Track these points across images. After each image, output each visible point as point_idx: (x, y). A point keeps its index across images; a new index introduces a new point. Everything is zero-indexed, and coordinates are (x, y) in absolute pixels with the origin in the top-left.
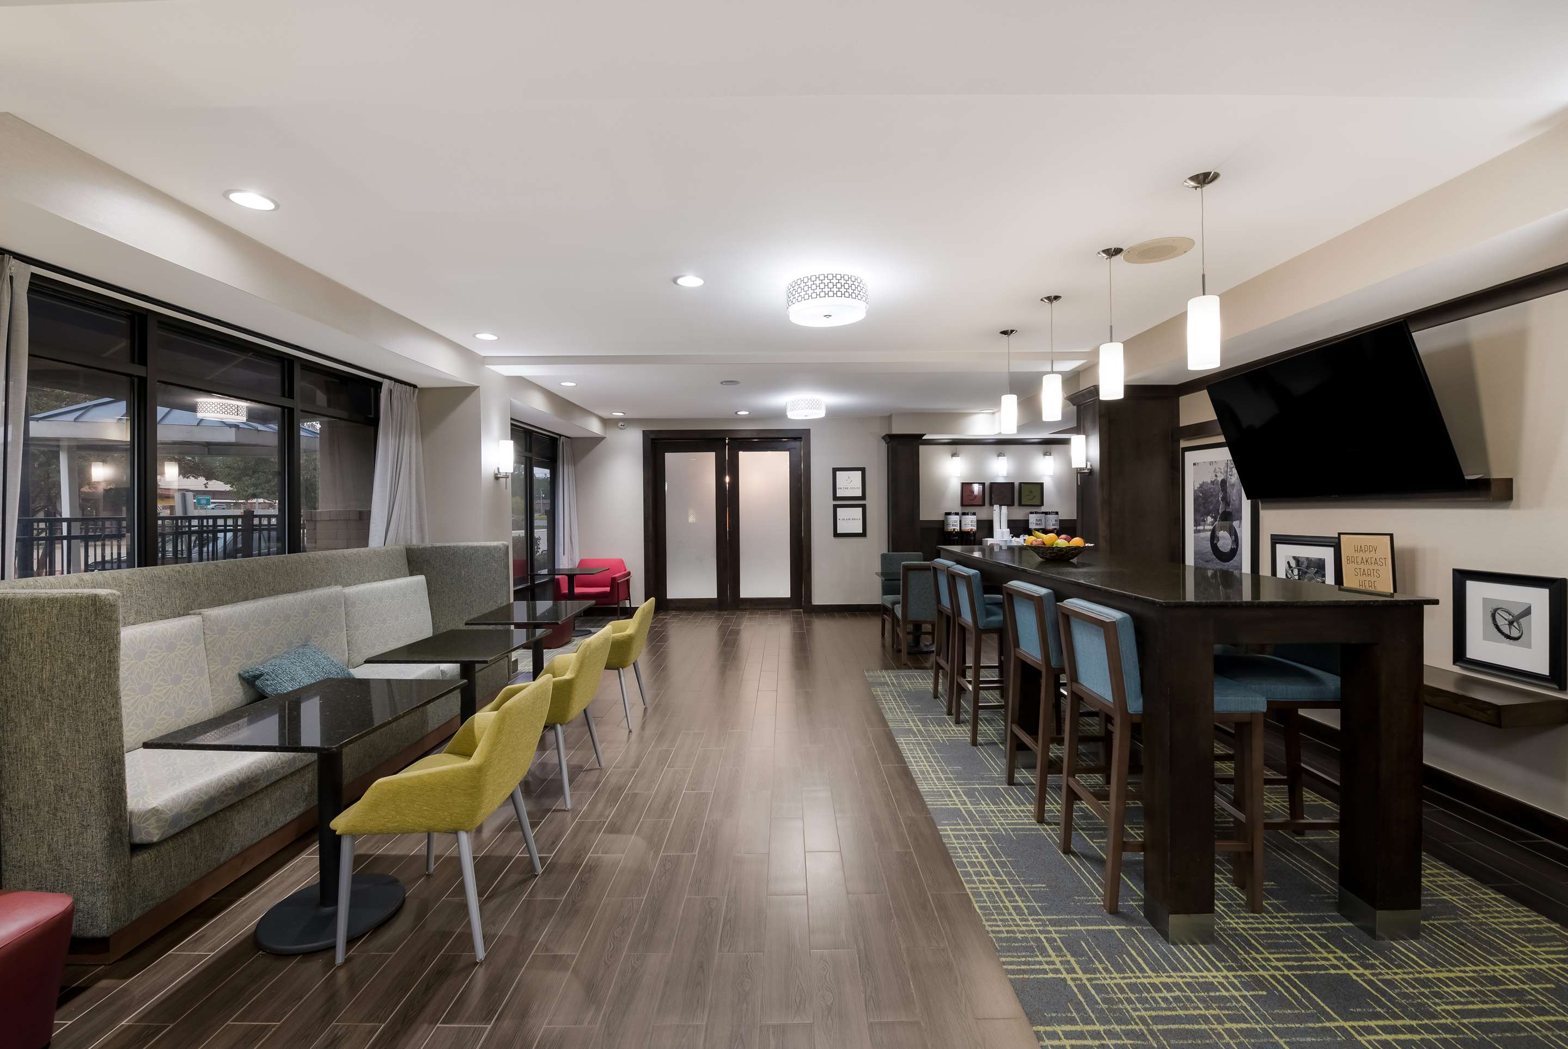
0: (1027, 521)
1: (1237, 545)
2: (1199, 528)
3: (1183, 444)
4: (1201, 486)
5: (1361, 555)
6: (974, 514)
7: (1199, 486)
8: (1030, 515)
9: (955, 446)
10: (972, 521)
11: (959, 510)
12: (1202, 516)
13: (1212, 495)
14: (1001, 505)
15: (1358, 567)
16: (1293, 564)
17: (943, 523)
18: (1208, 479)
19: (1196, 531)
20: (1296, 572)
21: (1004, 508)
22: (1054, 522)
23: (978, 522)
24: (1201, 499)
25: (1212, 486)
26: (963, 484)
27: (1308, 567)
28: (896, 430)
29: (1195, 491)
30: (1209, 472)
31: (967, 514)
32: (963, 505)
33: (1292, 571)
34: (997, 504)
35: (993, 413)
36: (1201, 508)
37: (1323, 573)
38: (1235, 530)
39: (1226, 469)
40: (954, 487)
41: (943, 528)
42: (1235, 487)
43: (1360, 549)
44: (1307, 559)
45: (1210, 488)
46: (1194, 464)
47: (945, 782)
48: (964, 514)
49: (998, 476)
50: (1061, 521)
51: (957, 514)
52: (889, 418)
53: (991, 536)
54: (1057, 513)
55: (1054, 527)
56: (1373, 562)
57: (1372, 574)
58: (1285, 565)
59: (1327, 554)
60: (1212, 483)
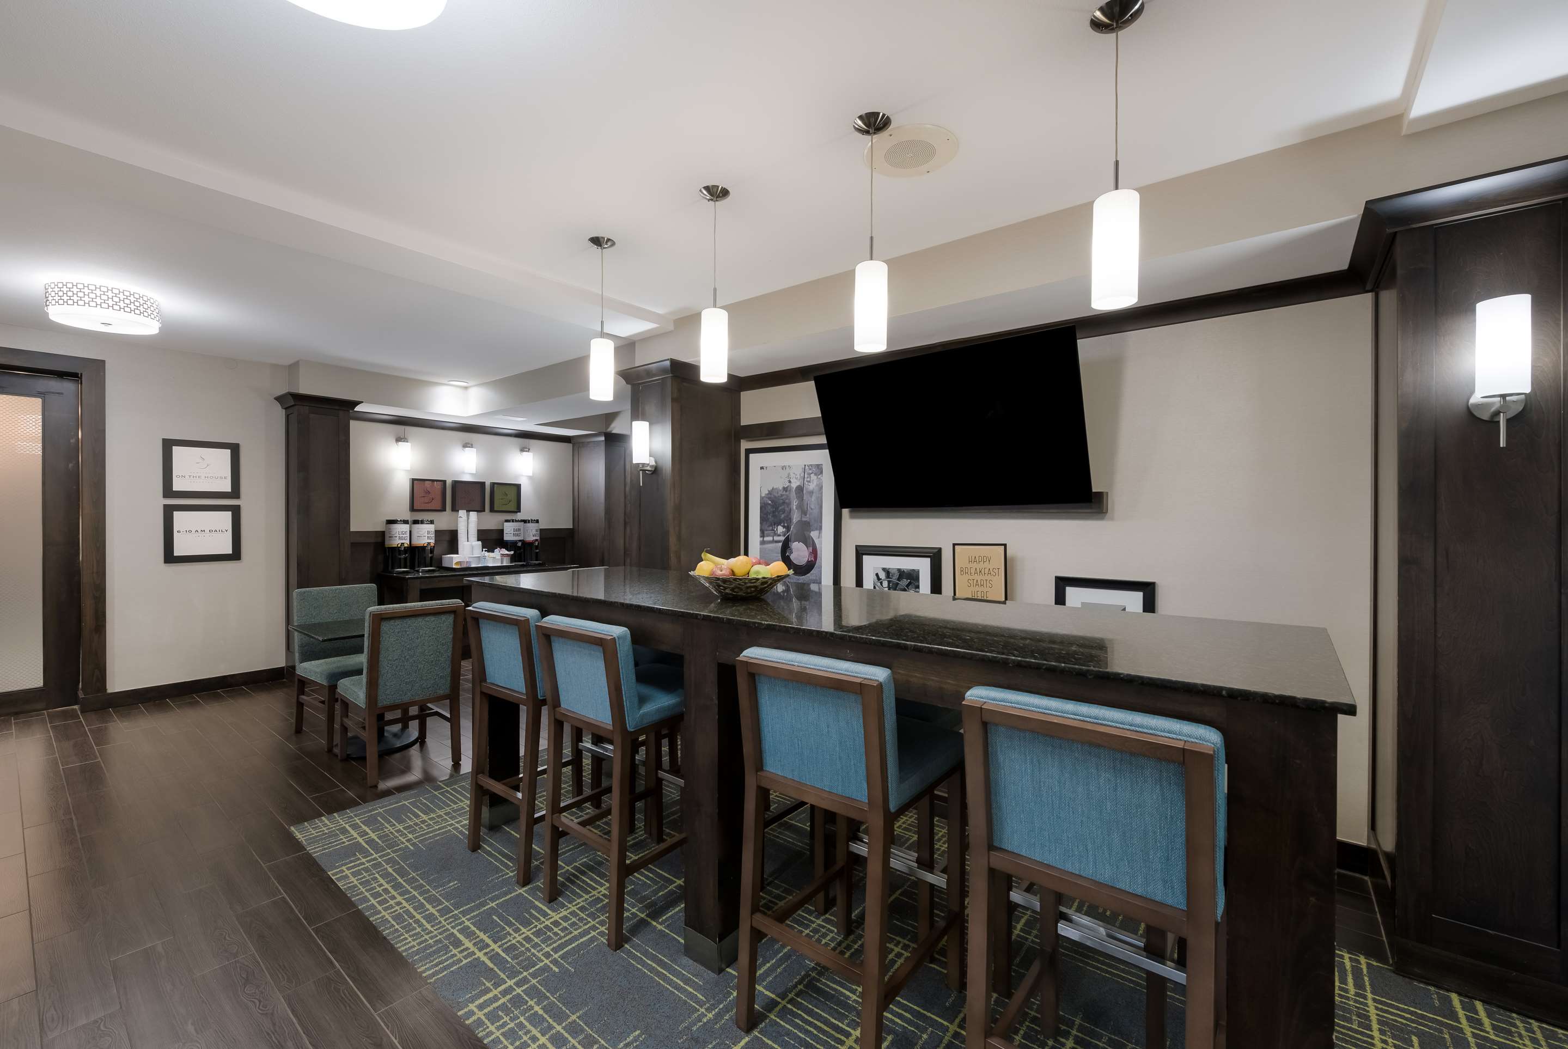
0: (501, 532)
1: (816, 558)
2: (766, 539)
3: (745, 445)
4: (770, 493)
5: (975, 565)
6: (432, 522)
7: (767, 492)
8: (506, 524)
9: (402, 427)
10: (428, 532)
11: (407, 515)
12: (771, 525)
13: (784, 503)
14: (468, 511)
15: (971, 577)
16: (882, 575)
17: (382, 536)
18: (779, 484)
19: (763, 543)
20: (885, 584)
21: (473, 515)
22: (534, 532)
23: (438, 533)
24: (769, 507)
25: (784, 493)
26: (413, 480)
27: (899, 579)
28: (307, 387)
29: (762, 498)
30: (781, 477)
31: (422, 522)
32: (413, 509)
33: (881, 583)
34: (462, 509)
35: (466, 388)
36: (770, 517)
37: (917, 584)
38: (812, 538)
39: (802, 475)
40: (400, 483)
41: (383, 542)
42: (814, 494)
43: (973, 560)
44: (899, 570)
45: (782, 495)
46: (762, 468)
47: (442, 919)
48: (416, 522)
49: (463, 473)
50: (541, 530)
51: (406, 522)
52: (293, 367)
53: (455, 551)
54: (537, 521)
55: (535, 538)
56: (986, 572)
57: (985, 585)
58: (873, 577)
59: (923, 566)
60: (785, 489)
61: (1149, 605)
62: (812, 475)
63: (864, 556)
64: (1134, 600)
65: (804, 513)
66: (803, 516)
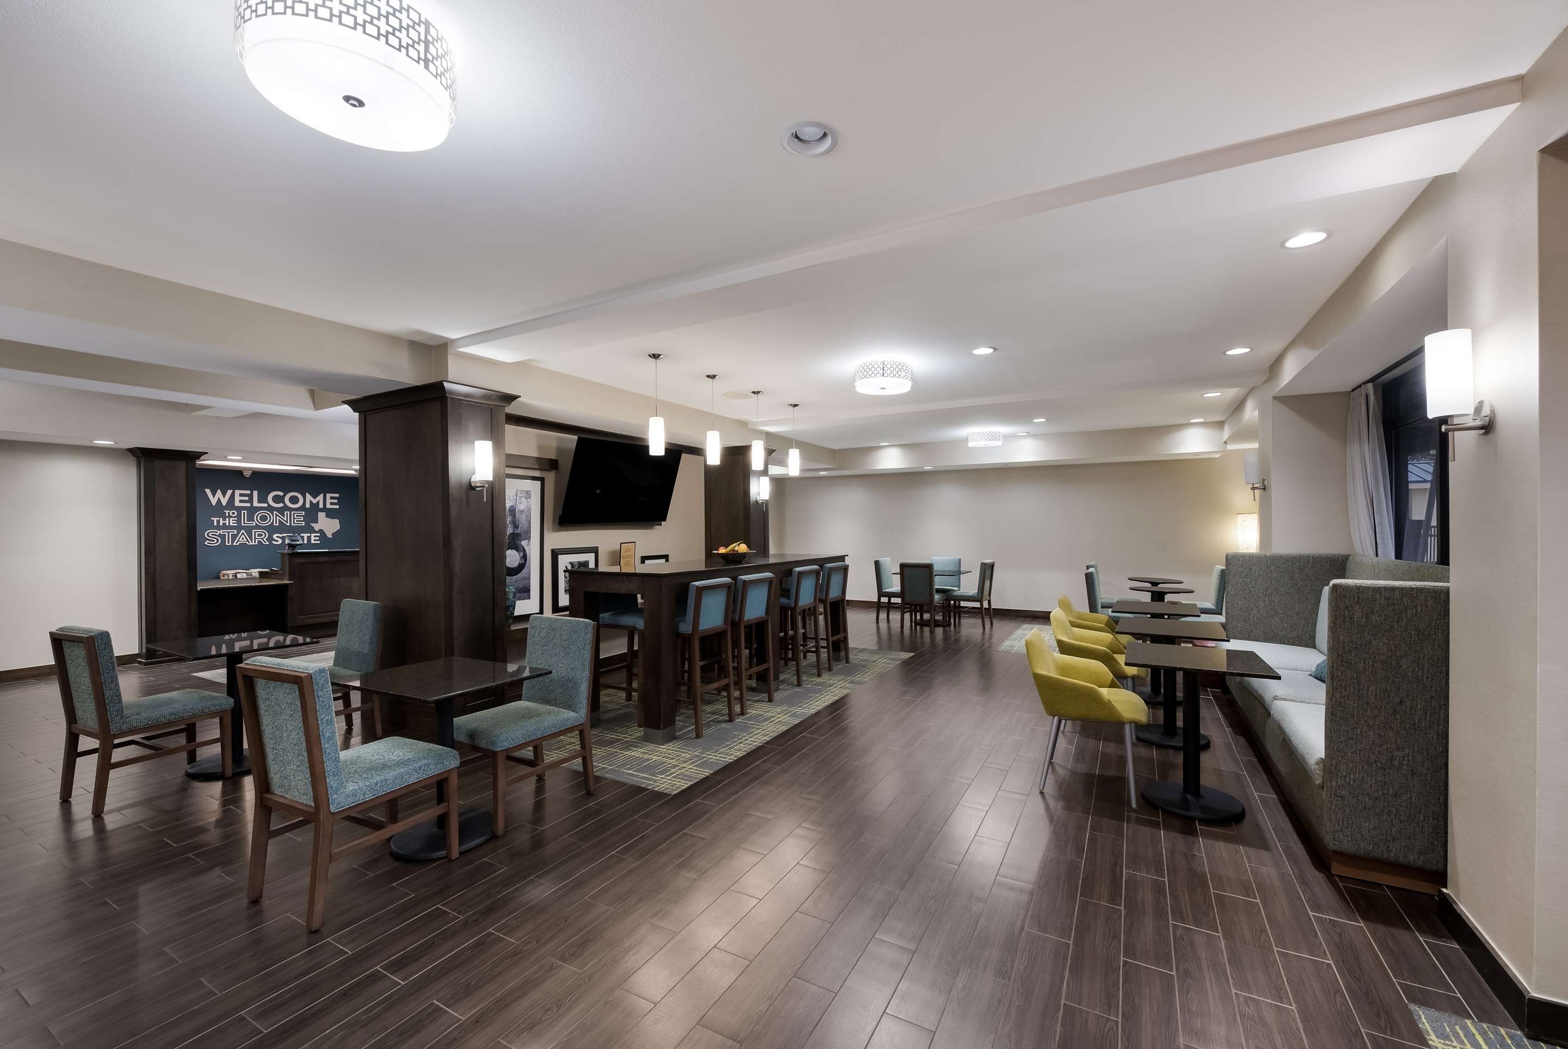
61: (667, 561)
62: (523, 498)
63: (559, 556)
64: (663, 561)
65: (516, 526)
66: (515, 529)
